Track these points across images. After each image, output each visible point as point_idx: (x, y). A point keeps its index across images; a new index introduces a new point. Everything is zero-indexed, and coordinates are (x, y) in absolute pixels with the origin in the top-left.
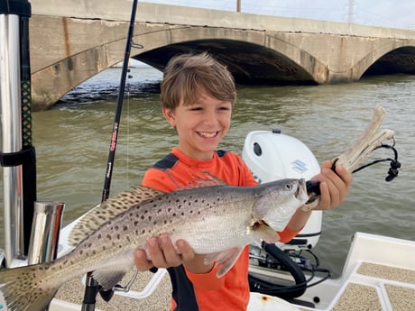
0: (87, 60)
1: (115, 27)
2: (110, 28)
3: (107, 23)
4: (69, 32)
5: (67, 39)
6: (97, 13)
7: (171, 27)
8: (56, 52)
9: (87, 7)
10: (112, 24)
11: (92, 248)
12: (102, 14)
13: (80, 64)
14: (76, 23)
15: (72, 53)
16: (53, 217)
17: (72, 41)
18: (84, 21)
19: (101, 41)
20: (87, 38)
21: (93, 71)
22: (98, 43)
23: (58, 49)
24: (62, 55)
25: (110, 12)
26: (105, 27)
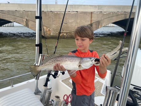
0: (96, 25)
1: (107, 14)
2: (104, 15)
3: (104, 13)
4: (92, 16)
5: (91, 18)
6: (101, 10)
7: (126, 13)
8: (88, 22)
9: (99, 8)
10: (106, 13)
11: (47, 64)
12: (103, 10)
13: (94, 26)
14: (95, 14)
15: (92, 22)
16: (42, 57)
17: (93, 19)
18: (97, 13)
19: (101, 19)
20: (97, 18)
21: (97, 28)
22: (100, 19)
23: (88, 21)
24: (89, 23)
25: (106, 10)
26: (103, 14)
